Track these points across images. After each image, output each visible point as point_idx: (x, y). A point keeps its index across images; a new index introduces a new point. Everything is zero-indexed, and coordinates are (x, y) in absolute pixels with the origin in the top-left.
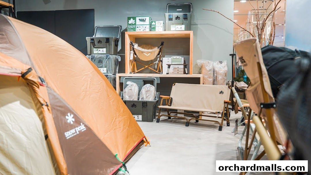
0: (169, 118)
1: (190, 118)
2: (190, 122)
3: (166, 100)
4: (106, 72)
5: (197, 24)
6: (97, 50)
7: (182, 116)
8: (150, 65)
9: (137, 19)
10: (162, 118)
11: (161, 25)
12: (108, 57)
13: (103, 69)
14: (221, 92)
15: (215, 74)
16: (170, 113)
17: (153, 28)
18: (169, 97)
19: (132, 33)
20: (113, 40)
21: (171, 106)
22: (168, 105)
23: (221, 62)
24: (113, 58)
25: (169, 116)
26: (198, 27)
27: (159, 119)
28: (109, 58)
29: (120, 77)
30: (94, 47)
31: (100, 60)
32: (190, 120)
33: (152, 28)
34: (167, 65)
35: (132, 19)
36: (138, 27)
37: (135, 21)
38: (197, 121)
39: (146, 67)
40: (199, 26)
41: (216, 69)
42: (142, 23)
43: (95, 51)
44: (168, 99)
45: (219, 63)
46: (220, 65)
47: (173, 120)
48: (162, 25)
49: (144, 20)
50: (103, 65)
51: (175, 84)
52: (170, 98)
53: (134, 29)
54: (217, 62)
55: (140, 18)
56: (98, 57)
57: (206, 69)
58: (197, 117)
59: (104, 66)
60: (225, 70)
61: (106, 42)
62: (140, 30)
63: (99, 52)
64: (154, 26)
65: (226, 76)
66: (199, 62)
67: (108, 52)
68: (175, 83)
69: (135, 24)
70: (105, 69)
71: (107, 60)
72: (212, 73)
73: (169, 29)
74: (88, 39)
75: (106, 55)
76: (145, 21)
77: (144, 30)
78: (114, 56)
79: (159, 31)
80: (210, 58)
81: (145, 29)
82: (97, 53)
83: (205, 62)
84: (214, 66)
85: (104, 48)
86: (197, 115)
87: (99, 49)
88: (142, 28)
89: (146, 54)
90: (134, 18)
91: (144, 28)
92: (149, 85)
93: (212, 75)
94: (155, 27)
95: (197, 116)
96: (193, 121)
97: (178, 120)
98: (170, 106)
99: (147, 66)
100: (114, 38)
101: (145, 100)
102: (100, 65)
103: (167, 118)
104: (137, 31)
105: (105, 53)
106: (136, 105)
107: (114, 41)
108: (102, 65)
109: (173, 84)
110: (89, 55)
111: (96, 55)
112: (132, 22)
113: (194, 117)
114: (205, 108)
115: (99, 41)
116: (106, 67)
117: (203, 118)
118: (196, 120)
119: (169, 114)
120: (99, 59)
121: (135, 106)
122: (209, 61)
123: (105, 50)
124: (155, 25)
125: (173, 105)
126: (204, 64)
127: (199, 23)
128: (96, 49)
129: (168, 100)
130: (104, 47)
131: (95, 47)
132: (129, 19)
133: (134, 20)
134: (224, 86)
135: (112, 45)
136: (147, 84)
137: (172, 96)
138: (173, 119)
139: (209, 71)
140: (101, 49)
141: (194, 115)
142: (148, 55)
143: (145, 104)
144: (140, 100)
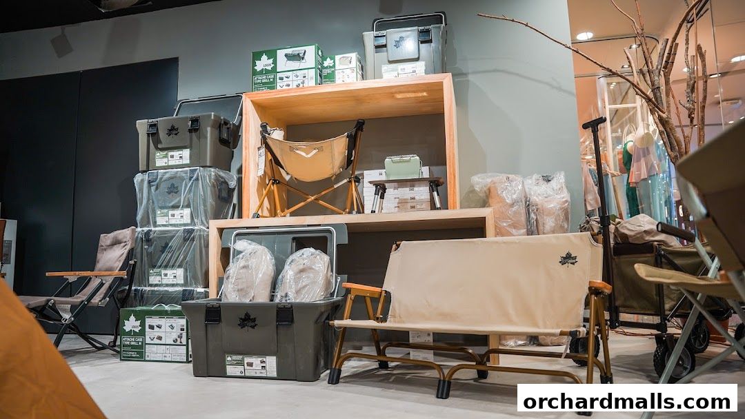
0: (383, 365)
1: (455, 363)
2: (455, 376)
3: (368, 300)
4: (189, 221)
5: (464, 72)
6: (166, 156)
7: (428, 356)
8: (323, 193)
9: (281, 54)
10: (350, 367)
11: (351, 66)
12: (196, 175)
13: (182, 212)
14: (568, 259)
15: (532, 215)
16: (384, 348)
17: (326, 77)
18: (378, 289)
19: (264, 95)
20: (211, 123)
21: (386, 321)
22: (377, 319)
23: (547, 180)
24: (210, 176)
25: (382, 358)
26: (468, 81)
27: (340, 371)
28: (197, 179)
29: (221, 231)
30: (157, 148)
31: (173, 185)
32: (455, 370)
33: (324, 76)
34: (372, 185)
35: (264, 57)
36: (281, 79)
37: (275, 62)
38: (483, 374)
39: (309, 200)
40: (471, 78)
41: (535, 199)
42: (294, 65)
43: (160, 160)
44: (377, 296)
45: (541, 182)
46: (544, 188)
47: (395, 372)
48: (354, 63)
49: (301, 55)
50: (180, 201)
51: (398, 246)
52: (383, 294)
53: (271, 85)
54: (535, 176)
55: (289, 51)
56: (167, 176)
57: (502, 200)
58: (482, 360)
59: (182, 201)
60: (564, 200)
61: (190, 131)
62: (288, 85)
63: (172, 163)
64: (329, 71)
65: (567, 219)
66: (480, 181)
67: (196, 160)
68: (398, 243)
69: (274, 70)
70: (187, 212)
71: (192, 183)
72: (523, 211)
73: (378, 75)
74: (142, 125)
75: (190, 170)
76: (303, 58)
77: (301, 85)
78: (212, 170)
79: (348, 81)
80: (512, 167)
81: (303, 83)
82: (164, 164)
83: (496, 179)
84: (527, 190)
85: (185, 147)
86: (481, 350)
87: (171, 153)
88: (295, 78)
89: (303, 154)
90: (272, 55)
91: (301, 77)
92: (312, 250)
93: (523, 219)
94: (333, 72)
95: (482, 356)
96: (467, 374)
97: (412, 374)
98: (384, 320)
99: (313, 198)
100: (212, 118)
101: (293, 298)
102: (172, 201)
103: (375, 365)
104: (278, 88)
105: (188, 162)
106: (254, 320)
107: (212, 127)
108: (178, 199)
109: (394, 246)
110: (143, 172)
111: (162, 171)
112: (266, 65)
113: (470, 357)
114: (510, 322)
115: (170, 130)
116: (188, 206)
117: (505, 361)
118: (478, 371)
119: (381, 352)
120: (171, 181)
121: (253, 324)
122: (510, 176)
123: (186, 153)
124: (334, 66)
125: (394, 317)
126: (494, 183)
127: (470, 71)
128: (162, 153)
129: (375, 300)
130: (183, 145)
131: (159, 146)
132: (257, 56)
133: (272, 60)
134: (575, 236)
135: (206, 138)
136: (305, 249)
137: (388, 285)
138: (396, 367)
139: (512, 205)
140: (176, 153)
141: (470, 351)
142: (309, 156)
143: (285, 314)
144: (277, 300)
